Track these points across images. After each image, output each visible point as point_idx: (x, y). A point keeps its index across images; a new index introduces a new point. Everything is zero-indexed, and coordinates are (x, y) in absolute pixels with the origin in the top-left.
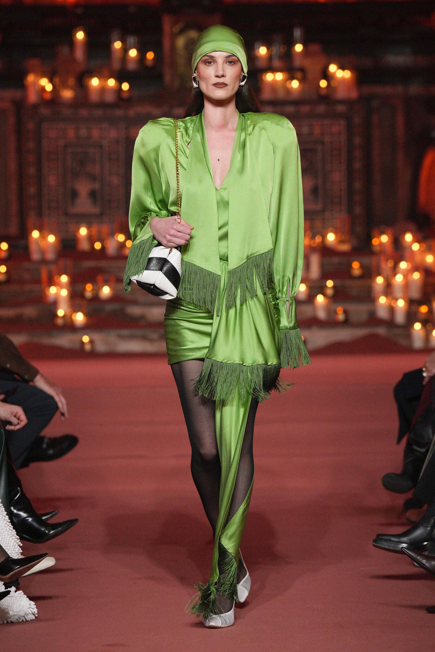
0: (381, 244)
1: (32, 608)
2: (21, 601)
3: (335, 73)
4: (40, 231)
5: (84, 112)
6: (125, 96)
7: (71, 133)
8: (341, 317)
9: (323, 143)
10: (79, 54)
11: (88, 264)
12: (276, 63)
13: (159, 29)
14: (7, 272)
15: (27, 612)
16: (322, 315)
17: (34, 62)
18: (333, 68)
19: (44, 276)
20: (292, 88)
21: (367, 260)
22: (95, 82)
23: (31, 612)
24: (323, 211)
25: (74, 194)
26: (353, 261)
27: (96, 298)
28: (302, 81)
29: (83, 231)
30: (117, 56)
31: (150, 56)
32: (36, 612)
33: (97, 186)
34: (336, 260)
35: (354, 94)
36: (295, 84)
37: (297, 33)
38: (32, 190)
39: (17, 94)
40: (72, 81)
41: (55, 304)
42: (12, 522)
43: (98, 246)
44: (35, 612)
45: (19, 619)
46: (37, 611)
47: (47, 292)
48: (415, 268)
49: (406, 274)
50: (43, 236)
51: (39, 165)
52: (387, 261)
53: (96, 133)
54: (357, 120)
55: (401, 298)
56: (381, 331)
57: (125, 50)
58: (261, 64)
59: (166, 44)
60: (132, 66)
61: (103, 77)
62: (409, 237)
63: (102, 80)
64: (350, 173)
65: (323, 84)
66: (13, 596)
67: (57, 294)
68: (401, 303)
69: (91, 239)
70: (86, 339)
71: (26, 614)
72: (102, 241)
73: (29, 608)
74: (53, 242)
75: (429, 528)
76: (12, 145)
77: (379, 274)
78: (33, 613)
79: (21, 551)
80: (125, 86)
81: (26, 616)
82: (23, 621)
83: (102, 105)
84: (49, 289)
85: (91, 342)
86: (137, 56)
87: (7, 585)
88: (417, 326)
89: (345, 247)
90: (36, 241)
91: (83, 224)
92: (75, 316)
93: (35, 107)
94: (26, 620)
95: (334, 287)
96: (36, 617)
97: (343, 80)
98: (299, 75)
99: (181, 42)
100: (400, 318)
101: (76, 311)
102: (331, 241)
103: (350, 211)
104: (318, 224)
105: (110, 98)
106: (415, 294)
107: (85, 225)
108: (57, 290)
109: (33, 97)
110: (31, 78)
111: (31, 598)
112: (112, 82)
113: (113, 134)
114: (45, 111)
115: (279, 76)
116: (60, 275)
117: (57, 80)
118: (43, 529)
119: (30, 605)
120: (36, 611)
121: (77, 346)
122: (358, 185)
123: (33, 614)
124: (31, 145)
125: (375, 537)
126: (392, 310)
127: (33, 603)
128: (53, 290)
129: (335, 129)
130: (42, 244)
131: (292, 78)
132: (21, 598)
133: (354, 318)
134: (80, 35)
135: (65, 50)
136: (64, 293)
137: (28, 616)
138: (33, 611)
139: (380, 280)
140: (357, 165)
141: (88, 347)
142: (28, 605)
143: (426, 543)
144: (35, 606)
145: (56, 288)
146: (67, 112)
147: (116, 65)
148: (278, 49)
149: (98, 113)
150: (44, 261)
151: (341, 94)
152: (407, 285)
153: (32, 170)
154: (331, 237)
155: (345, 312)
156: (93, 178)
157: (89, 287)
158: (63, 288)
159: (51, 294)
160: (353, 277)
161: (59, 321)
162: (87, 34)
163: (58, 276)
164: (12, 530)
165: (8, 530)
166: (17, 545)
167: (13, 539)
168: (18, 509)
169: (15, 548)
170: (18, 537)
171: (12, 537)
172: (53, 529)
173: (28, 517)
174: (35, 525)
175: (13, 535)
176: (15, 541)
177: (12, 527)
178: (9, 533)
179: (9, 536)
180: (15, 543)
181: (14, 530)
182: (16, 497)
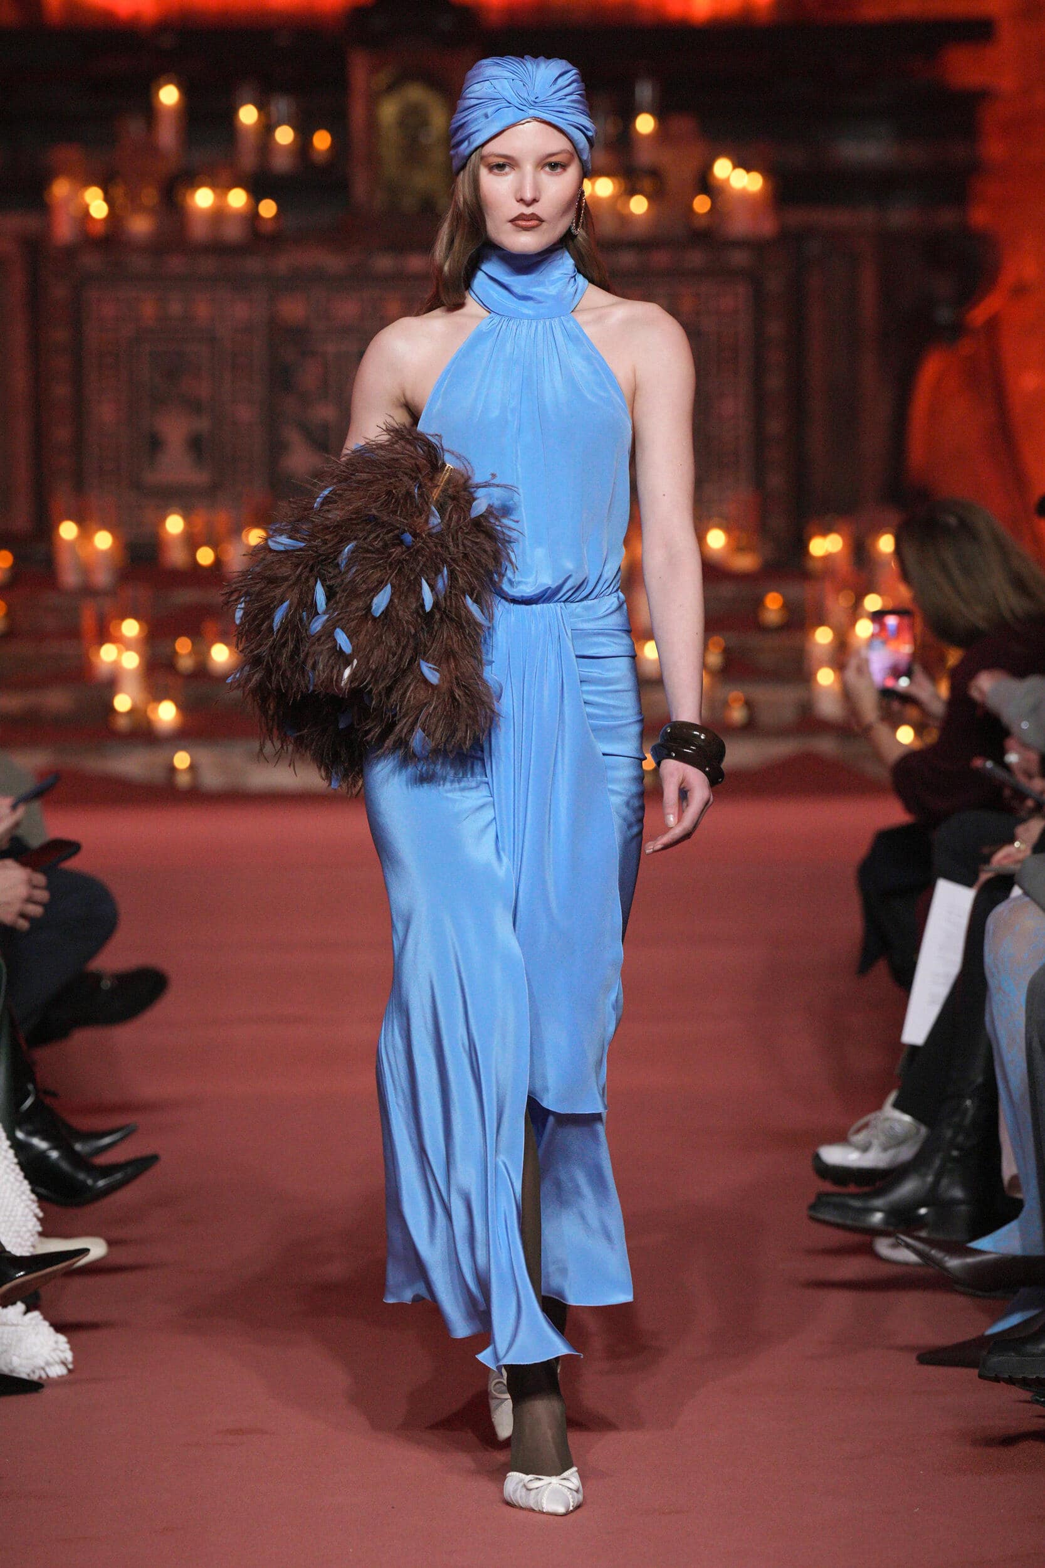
0: (827, 558)
1: (63, 1351)
2: (37, 1334)
3: (728, 179)
4: (81, 520)
5: (176, 264)
6: (267, 228)
7: (148, 310)
8: (737, 715)
9: (698, 333)
10: (167, 135)
11: (185, 596)
13: (340, 83)
14: (6, 616)
15: (51, 1360)
17: (68, 154)
18: (723, 168)
19: (88, 621)
20: (632, 213)
21: (796, 591)
22: (203, 198)
25: (155, 444)
26: (768, 592)
27: (202, 671)
28: (654, 198)
29: (174, 525)
30: (248, 142)
31: (322, 141)
32: (70, 1360)
33: (203, 424)
34: (727, 590)
35: (767, 227)
36: (639, 205)
37: (645, 91)
38: (62, 434)
39: (30, 223)
40: (150, 196)
41: (111, 685)
42: (21, 1163)
43: (205, 556)
44: (66, 1359)
45: (32, 1375)
47: (93, 659)
50: (86, 533)
51: (78, 380)
52: (839, 590)
53: (203, 310)
54: (775, 284)
56: (826, 746)
57: (267, 128)
59: (358, 113)
60: (282, 163)
61: (221, 187)
62: (885, 544)
63: (218, 191)
64: (759, 398)
65: (701, 204)
66: (20, 1322)
67: (116, 664)
69: (192, 542)
70: (182, 760)
71: (48, 1364)
72: (215, 545)
73: (54, 1350)
74: (108, 548)
75: (930, 1179)
76: (18, 334)
77: (821, 622)
78: (65, 1362)
79: (40, 1228)
81: (47, 1369)
82: (40, 1378)
83: (217, 248)
84: (98, 651)
85: (192, 768)
86: (294, 141)
89: (745, 562)
90: (71, 544)
91: (173, 508)
92: (156, 709)
93: (70, 252)
94: (48, 1376)
95: (724, 651)
96: (70, 1371)
97: (744, 196)
98: (647, 184)
99: (389, 111)
101: (159, 698)
102: (718, 550)
103: (759, 484)
105: (233, 232)
107: (180, 510)
108: (119, 653)
109: (64, 230)
110: (61, 189)
112: (237, 199)
113: (241, 311)
114: (91, 261)
115: (605, 187)
116: (123, 618)
117: (119, 192)
119: (56, 1342)
120: (69, 1356)
121: (159, 775)
122: (775, 426)
123: (64, 1363)
124: (60, 335)
125: (812, 1199)
127: (62, 1339)
128: (108, 653)
129: (727, 303)
130: (83, 552)
131: (631, 192)
132: (36, 1326)
133: (766, 717)
134: (169, 95)
135: (134, 127)
136: (131, 661)
137: (53, 1368)
138: (62, 1356)
139: (823, 636)
140: (775, 382)
141: (183, 780)
142: (51, 1343)
143: (923, 1211)
144: (67, 1346)
145: (116, 647)
146: (140, 263)
147: (248, 160)
148: (604, 125)
149: (207, 265)
150: (88, 591)
151: (740, 225)
153: (61, 391)
154: (716, 539)
155: (749, 704)
156: (195, 407)
157: (183, 646)
158: (128, 649)
159: (102, 661)
160: (763, 629)
161: (122, 723)
162: (187, 91)
163: (117, 621)
164: (21, 1182)
165: (12, 1179)
166: (31, 1214)
167: (22, 1201)
168: (30, 1134)
169: (27, 1221)
170: (33, 1197)
171: (20, 1196)
172: (104, 1177)
173: (50, 1149)
174: (65, 1166)
175: (23, 1193)
176: (27, 1206)
177: (21, 1175)
178: (15, 1188)
179: (14, 1195)
180: (27, 1210)
181: (26, 1182)
182: (24, 1105)
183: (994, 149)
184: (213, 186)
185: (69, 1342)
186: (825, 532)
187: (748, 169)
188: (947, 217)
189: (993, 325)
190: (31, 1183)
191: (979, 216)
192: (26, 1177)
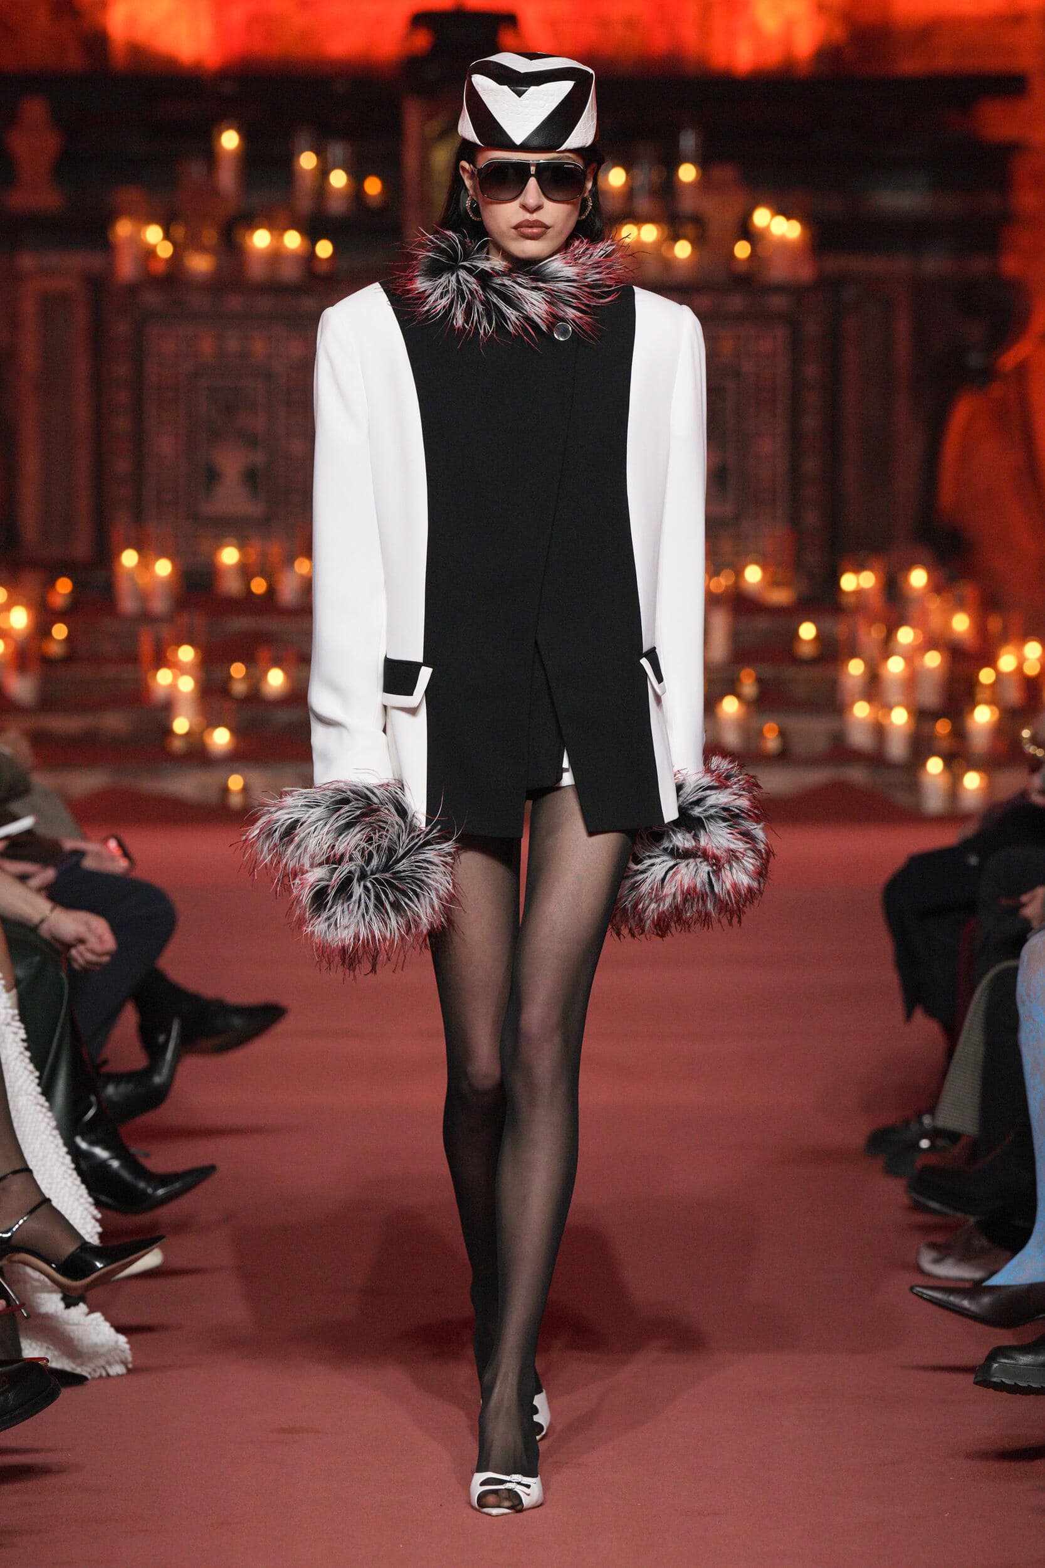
0: (859, 592)
1: (122, 1349)
3: (768, 228)
4: (139, 549)
5: (234, 303)
6: (323, 269)
7: (207, 346)
8: (772, 742)
9: (738, 375)
10: (227, 178)
11: (239, 624)
12: (643, 204)
13: (394, 129)
14: (68, 639)
15: (113, 1361)
16: (731, 738)
17: (130, 195)
18: (762, 217)
19: (146, 647)
20: (675, 258)
21: (830, 622)
22: (261, 239)
23: (117, 1359)
24: (738, 518)
25: (212, 476)
26: (802, 622)
27: (255, 697)
28: (697, 243)
29: (230, 556)
30: (306, 185)
31: (373, 186)
32: (130, 1359)
33: (258, 458)
34: (762, 623)
35: (805, 273)
36: (683, 250)
37: (689, 141)
38: (122, 466)
39: (94, 261)
40: (210, 236)
41: (167, 708)
42: (78, 1169)
43: (259, 586)
44: (126, 1359)
45: (93, 1373)
46: (133, 1357)
47: (150, 682)
48: (931, 643)
49: (912, 656)
50: (145, 563)
51: (138, 413)
52: (870, 626)
54: (812, 328)
55: (899, 704)
56: (857, 775)
57: (323, 172)
58: (610, 206)
59: (411, 159)
60: (337, 207)
61: (277, 229)
62: (918, 578)
63: (275, 233)
64: (795, 438)
65: (742, 250)
66: (81, 1323)
67: (173, 686)
68: (899, 717)
69: (245, 571)
70: (236, 782)
71: (108, 1363)
72: (267, 576)
73: (115, 1350)
74: (166, 577)
76: (82, 368)
77: (854, 655)
78: (124, 1359)
79: (100, 1230)
80: (324, 249)
81: (107, 1367)
82: (101, 1376)
83: (274, 287)
84: (155, 675)
85: (245, 790)
86: (347, 185)
87: (69, 1302)
88: (935, 766)
89: (780, 597)
90: (130, 572)
91: (229, 540)
92: (211, 735)
93: (133, 289)
94: (108, 1375)
95: (760, 681)
96: (129, 1370)
97: (783, 243)
98: (690, 229)
99: (441, 157)
100: (897, 749)
101: (213, 723)
102: (754, 584)
103: (795, 520)
104: (727, 547)
105: (290, 273)
106: (930, 697)
107: (235, 542)
108: (175, 678)
109: (127, 268)
110: (123, 229)
111: (119, 1329)
112: (293, 240)
113: (296, 349)
114: (152, 299)
115: (649, 233)
116: (179, 644)
117: (179, 232)
118: (142, 1185)
119: (117, 1342)
120: (129, 1355)
121: (213, 796)
122: (811, 465)
123: (124, 1363)
124: (121, 370)
126: (880, 730)
127: (122, 1339)
128: (164, 677)
129: (766, 346)
130: (142, 581)
131: (675, 238)
132: (97, 1327)
133: (799, 747)
134: (230, 140)
135: (195, 170)
136: (187, 684)
137: (113, 1368)
138: (122, 1355)
139: (856, 668)
140: (811, 423)
141: (236, 801)
142: (113, 1342)
144: (128, 1345)
145: (172, 671)
146: (199, 302)
147: (304, 204)
148: (647, 175)
149: (265, 303)
150: (145, 617)
151: (779, 271)
152: (912, 679)
153: (122, 424)
154: (753, 575)
155: (783, 734)
156: (251, 441)
157: (238, 670)
158: (183, 674)
159: (159, 685)
160: (796, 660)
161: (177, 745)
162: (245, 136)
163: (173, 647)
164: (79, 1186)
165: (70, 1184)
166: (90, 1216)
167: (81, 1204)
168: (92, 1143)
169: (85, 1223)
170: (90, 1200)
171: (78, 1200)
172: (163, 1186)
173: (111, 1158)
174: (126, 1175)
175: (81, 1196)
176: (86, 1209)
177: (78, 1180)
178: (73, 1192)
179: (72, 1199)
180: (85, 1213)
181: (83, 1187)
182: (87, 1115)
183: (1027, 200)
184: (271, 228)
185: (129, 1342)
186: (858, 569)
187: (789, 217)
188: (979, 265)
189: (1022, 369)
190: (88, 1188)
191: (1011, 265)
192: (83, 1182)
